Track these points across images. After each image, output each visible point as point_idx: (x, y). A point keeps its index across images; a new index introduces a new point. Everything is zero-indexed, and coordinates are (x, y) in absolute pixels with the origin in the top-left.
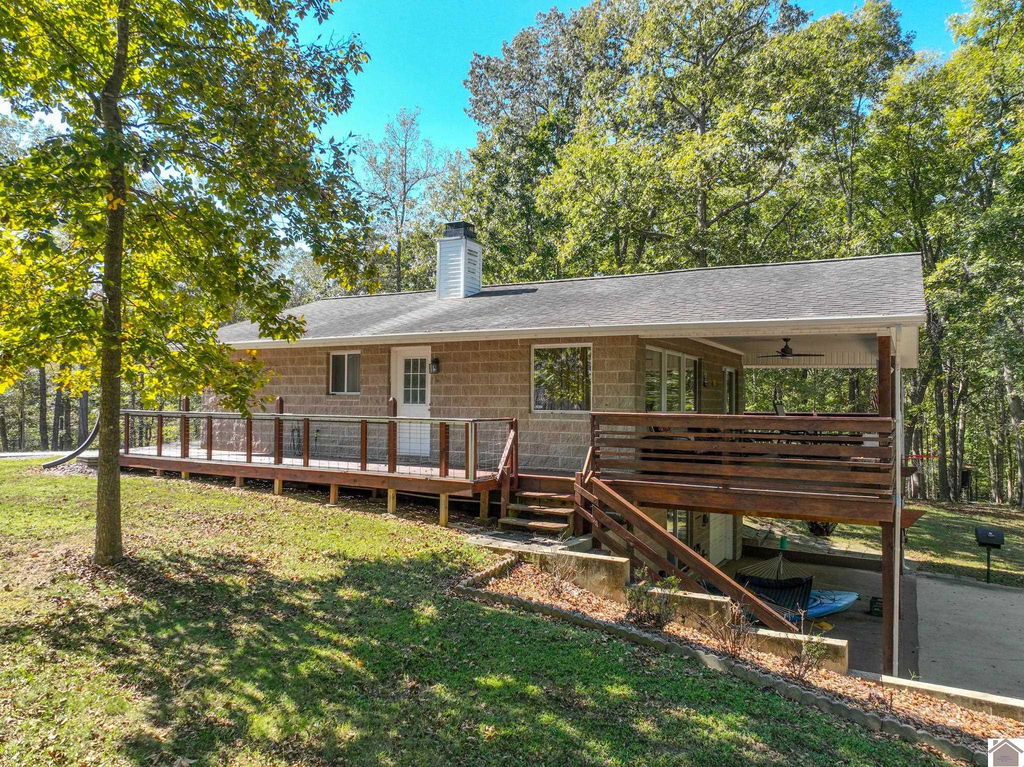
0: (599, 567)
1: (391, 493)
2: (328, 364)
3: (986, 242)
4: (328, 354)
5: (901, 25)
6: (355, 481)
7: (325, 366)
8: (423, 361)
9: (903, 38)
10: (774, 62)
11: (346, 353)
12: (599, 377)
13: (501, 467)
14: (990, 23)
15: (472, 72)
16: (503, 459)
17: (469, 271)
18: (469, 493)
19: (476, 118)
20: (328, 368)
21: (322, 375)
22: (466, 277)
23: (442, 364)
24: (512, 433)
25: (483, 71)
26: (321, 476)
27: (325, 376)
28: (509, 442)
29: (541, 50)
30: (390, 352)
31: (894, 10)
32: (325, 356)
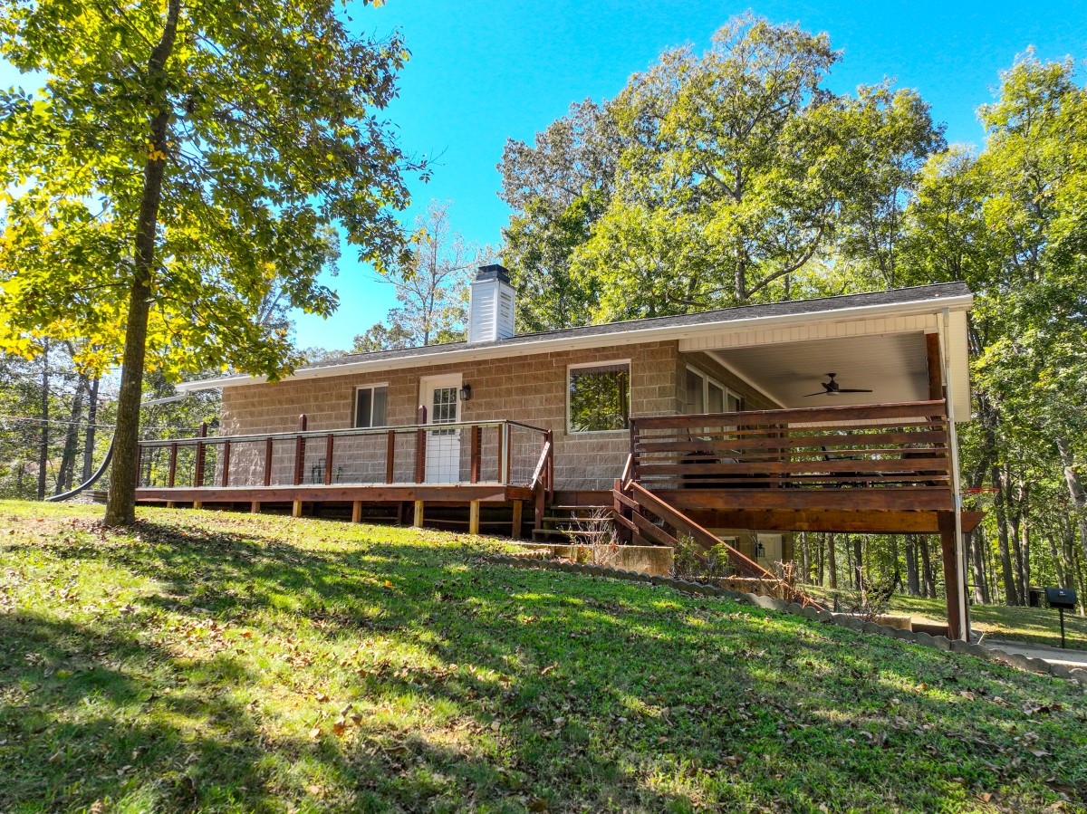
0: (641, 556)
1: (418, 506)
2: (354, 399)
3: (1033, 314)
4: (354, 389)
5: (933, 117)
6: (380, 495)
7: (350, 401)
8: (454, 391)
9: (935, 127)
10: (808, 129)
11: (372, 386)
12: (637, 393)
13: (535, 477)
14: (1020, 111)
15: (505, 157)
16: (538, 470)
17: (503, 315)
18: (501, 498)
19: (508, 201)
20: (354, 403)
21: (346, 408)
22: (498, 320)
23: (473, 390)
24: (548, 444)
25: (518, 156)
26: (344, 493)
27: (349, 411)
28: (544, 453)
29: (576, 137)
30: (419, 382)
31: (924, 103)
32: (351, 391)
